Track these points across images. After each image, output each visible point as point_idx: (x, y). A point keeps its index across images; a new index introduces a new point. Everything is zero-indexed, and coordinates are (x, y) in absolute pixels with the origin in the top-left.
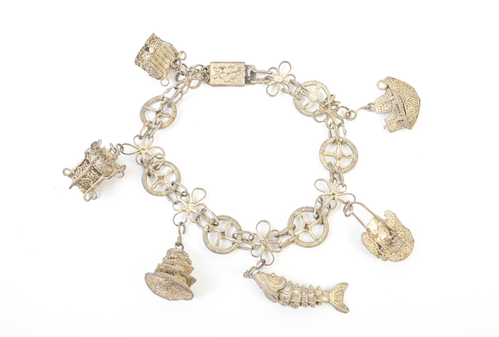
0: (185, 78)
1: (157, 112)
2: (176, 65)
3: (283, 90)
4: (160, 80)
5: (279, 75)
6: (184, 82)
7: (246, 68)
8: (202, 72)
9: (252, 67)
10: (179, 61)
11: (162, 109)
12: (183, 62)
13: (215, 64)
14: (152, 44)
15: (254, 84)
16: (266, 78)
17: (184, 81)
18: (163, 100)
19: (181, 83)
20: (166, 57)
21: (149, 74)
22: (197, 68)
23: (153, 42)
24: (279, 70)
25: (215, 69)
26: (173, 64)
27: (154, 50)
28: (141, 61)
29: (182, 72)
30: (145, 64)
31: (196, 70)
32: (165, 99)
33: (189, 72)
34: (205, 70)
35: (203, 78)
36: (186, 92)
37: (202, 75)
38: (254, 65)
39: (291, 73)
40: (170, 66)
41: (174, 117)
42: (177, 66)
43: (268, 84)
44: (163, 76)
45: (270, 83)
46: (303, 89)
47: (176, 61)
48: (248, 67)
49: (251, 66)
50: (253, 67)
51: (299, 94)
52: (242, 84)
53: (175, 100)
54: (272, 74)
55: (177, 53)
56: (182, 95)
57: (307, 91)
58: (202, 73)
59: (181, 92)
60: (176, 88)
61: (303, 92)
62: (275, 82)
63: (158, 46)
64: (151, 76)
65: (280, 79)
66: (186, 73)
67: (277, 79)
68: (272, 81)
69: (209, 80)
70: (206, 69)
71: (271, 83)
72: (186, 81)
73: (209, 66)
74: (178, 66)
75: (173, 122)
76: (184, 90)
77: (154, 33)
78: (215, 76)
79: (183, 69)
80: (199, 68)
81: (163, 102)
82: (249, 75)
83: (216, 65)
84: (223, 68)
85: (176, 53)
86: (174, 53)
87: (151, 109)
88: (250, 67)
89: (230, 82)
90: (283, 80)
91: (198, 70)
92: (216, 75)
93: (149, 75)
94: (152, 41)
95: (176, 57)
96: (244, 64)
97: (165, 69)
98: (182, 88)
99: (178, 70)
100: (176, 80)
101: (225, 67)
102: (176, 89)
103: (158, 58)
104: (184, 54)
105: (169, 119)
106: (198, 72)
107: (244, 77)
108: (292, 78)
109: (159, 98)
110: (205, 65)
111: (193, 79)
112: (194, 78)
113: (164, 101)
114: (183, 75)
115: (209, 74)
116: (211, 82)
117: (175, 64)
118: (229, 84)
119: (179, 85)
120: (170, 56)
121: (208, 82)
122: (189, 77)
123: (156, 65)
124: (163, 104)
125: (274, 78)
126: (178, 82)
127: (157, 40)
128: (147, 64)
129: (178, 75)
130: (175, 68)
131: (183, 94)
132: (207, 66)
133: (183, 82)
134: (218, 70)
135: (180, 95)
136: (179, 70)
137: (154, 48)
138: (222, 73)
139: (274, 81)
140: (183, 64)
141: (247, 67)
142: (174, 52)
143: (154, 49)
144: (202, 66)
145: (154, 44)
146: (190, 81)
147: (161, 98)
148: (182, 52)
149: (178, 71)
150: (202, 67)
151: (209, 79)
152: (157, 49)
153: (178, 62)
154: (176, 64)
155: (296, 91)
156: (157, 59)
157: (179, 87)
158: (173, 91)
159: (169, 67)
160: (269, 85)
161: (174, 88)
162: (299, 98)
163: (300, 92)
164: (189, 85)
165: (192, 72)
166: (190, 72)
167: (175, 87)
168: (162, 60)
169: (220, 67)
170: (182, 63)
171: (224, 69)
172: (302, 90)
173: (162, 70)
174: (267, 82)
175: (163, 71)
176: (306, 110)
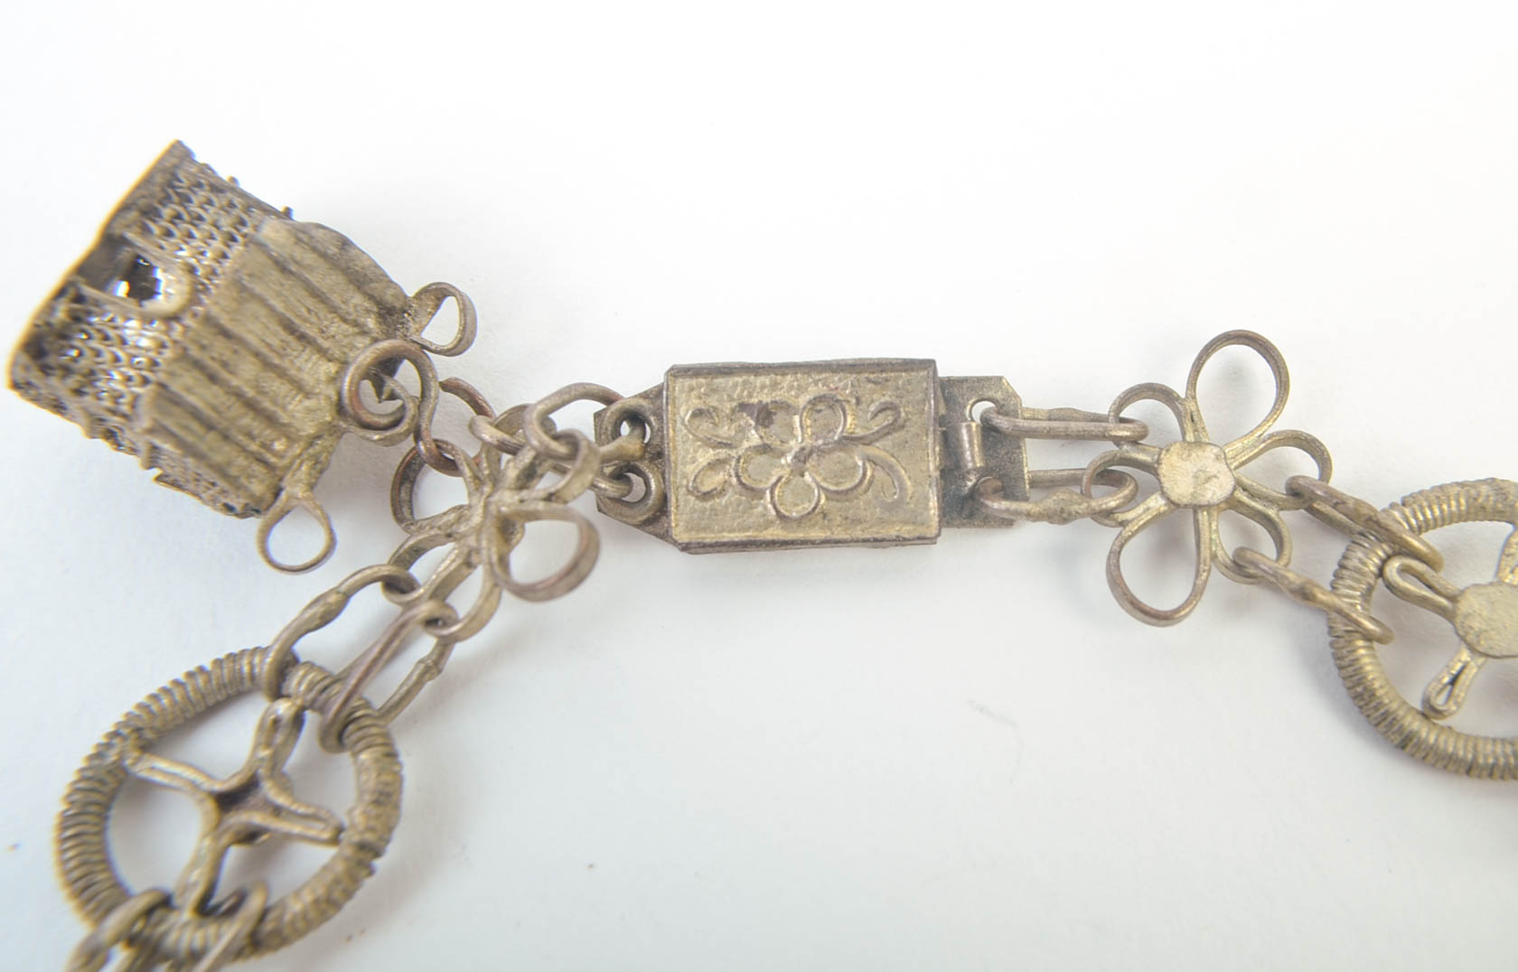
0: (465, 502)
1: (228, 801)
2: (393, 397)
3: (1241, 568)
4: (254, 523)
5: (1199, 443)
6: (464, 536)
7: (947, 401)
8: (605, 449)
9: (991, 394)
10: (414, 362)
11: (276, 762)
12: (444, 368)
13: (702, 380)
14: (169, 234)
15: (1007, 522)
16: (1107, 476)
17: (463, 528)
18: (277, 693)
19: (433, 542)
20: (302, 337)
21: (156, 472)
22: (565, 419)
23: (178, 217)
24: (1191, 406)
25: (705, 425)
26: (367, 386)
27: (186, 289)
28: (73, 381)
29: (439, 444)
30: (108, 404)
31: (557, 438)
32: (297, 682)
33: (503, 447)
34: (625, 428)
35: (616, 495)
36: (477, 621)
37: (608, 470)
38: (1000, 378)
39: (1284, 423)
40: (340, 409)
41: (369, 837)
42: (398, 403)
43: (1121, 517)
44: (277, 494)
45: (1138, 514)
46: (1403, 550)
47: (387, 366)
48: (955, 391)
49: (978, 386)
50: (999, 396)
51: (1370, 589)
52: (920, 531)
53: (382, 690)
54: (1143, 437)
55: (398, 305)
56: (445, 645)
57: (1431, 561)
58: (606, 460)
59: (431, 622)
60: (396, 585)
61: (1404, 570)
62: (1170, 501)
63: (224, 256)
64: (175, 484)
65: (1208, 479)
66: (472, 454)
67: (1190, 480)
68: (1147, 495)
69: (662, 508)
70: (636, 418)
71: (1140, 510)
72: (478, 530)
73: (655, 395)
74: (411, 407)
75: (369, 883)
76: (464, 600)
77: (179, 143)
78: (713, 481)
79: (448, 420)
80: (578, 418)
81: (284, 708)
82: (972, 455)
83: (714, 391)
84: (764, 416)
85: (389, 297)
86: (367, 304)
87: (174, 775)
88: (972, 389)
89: (825, 516)
90: (1239, 484)
91: (570, 439)
92: (714, 465)
93: (159, 479)
94: (167, 212)
95: (388, 336)
96: (923, 373)
97: (291, 439)
98: (443, 589)
99: (407, 434)
100: (399, 518)
101: (786, 407)
102: (403, 592)
103: (227, 355)
104: (450, 305)
105: (330, 852)
106: (572, 457)
107: (936, 474)
108: (1305, 466)
109: (246, 669)
110: (630, 386)
111: (534, 516)
112: (541, 506)
113: (288, 696)
114: (449, 466)
115: (657, 454)
116: (679, 523)
117: (379, 393)
118: (816, 534)
119: (417, 552)
120: (333, 330)
121: (655, 519)
122: (496, 498)
123: (215, 409)
124: (276, 722)
125: (1163, 470)
126: (412, 535)
127: (210, 202)
128: (125, 408)
129: (407, 476)
130: (385, 421)
131: (455, 638)
132: (645, 395)
133: (449, 536)
134: (726, 431)
135: (425, 645)
136: (418, 437)
137: (192, 270)
138: (764, 449)
139: (1163, 494)
140: (451, 387)
141: (952, 392)
142: (371, 297)
143: (186, 279)
144: (607, 398)
145: (191, 236)
146: (507, 529)
147: (265, 666)
148: (437, 294)
149: (411, 438)
150: (600, 406)
151: (664, 499)
152: (214, 272)
153: (407, 375)
154: (386, 390)
155: (1342, 566)
156: (214, 366)
157: (421, 570)
158: (372, 605)
159: (328, 419)
160: (1127, 532)
161: (378, 586)
162: (1369, 625)
163: (1381, 573)
164: (504, 562)
165: (527, 457)
166: (506, 457)
167: (386, 571)
168: (267, 365)
169: (743, 407)
170: (442, 379)
171: (779, 417)
172: (1395, 564)
173: (267, 447)
174: (1113, 503)
175: (275, 454)
176: (1440, 722)
